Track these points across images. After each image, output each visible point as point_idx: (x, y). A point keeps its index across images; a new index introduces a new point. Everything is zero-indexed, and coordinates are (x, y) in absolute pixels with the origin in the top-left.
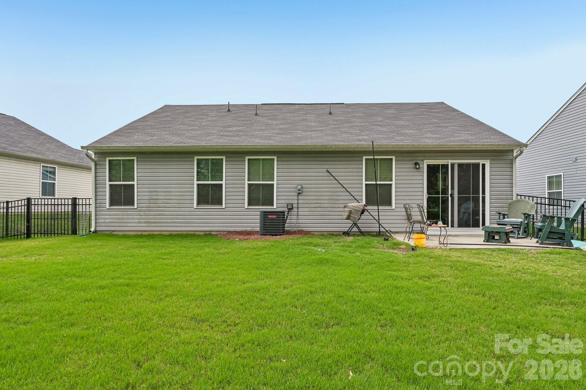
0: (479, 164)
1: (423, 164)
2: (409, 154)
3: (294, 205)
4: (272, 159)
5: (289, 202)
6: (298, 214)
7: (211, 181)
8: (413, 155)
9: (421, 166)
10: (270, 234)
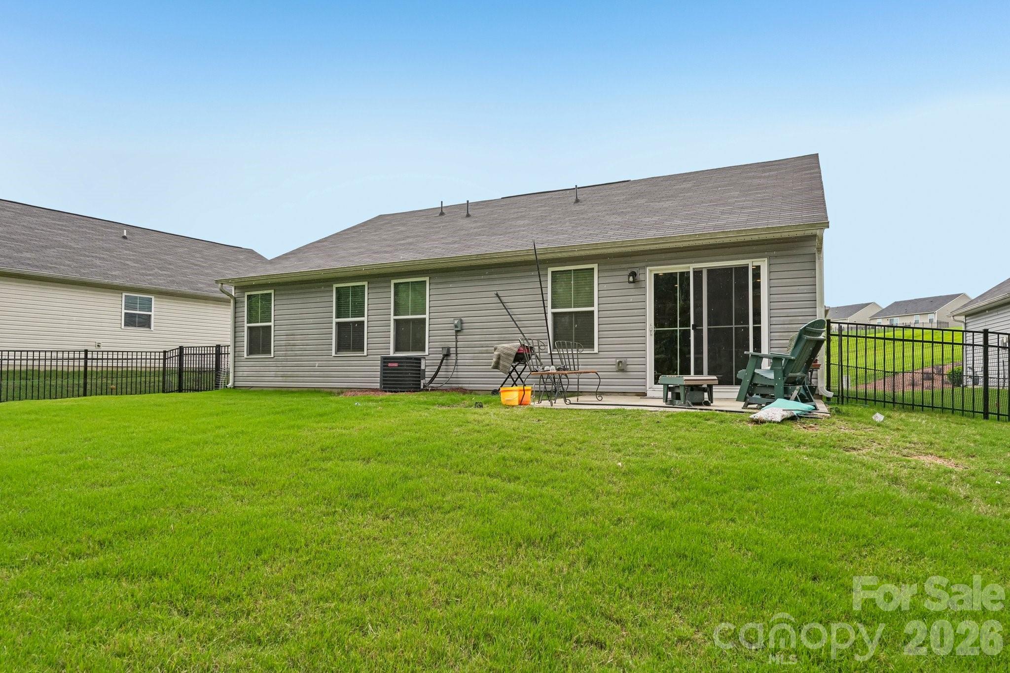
0: (746, 268)
1: (645, 274)
2: (622, 259)
3: (451, 349)
4: (422, 281)
5: (445, 345)
6: (456, 362)
7: (352, 317)
8: (629, 259)
9: (641, 277)
10: (390, 390)
